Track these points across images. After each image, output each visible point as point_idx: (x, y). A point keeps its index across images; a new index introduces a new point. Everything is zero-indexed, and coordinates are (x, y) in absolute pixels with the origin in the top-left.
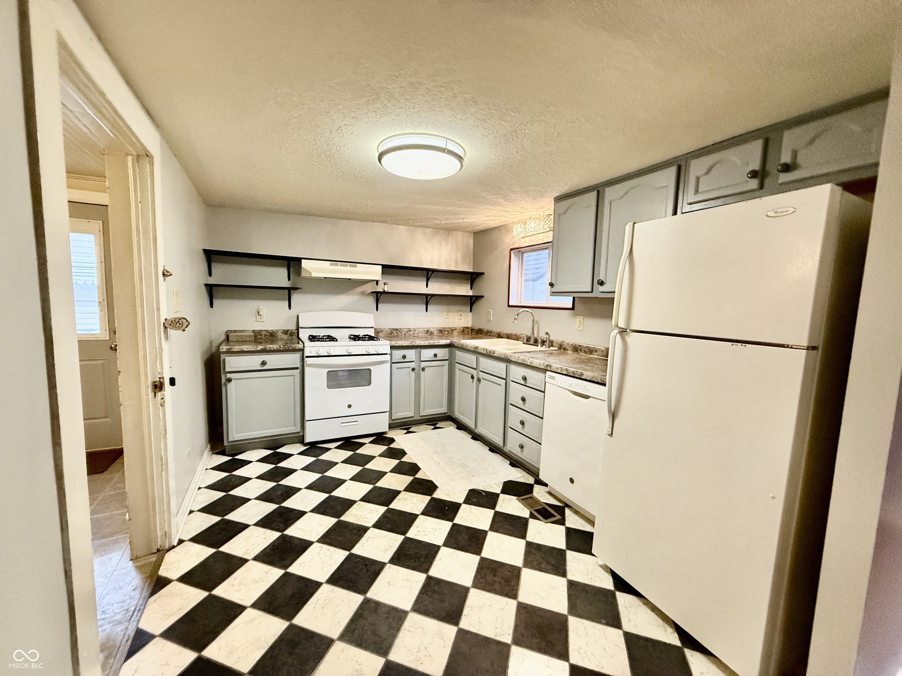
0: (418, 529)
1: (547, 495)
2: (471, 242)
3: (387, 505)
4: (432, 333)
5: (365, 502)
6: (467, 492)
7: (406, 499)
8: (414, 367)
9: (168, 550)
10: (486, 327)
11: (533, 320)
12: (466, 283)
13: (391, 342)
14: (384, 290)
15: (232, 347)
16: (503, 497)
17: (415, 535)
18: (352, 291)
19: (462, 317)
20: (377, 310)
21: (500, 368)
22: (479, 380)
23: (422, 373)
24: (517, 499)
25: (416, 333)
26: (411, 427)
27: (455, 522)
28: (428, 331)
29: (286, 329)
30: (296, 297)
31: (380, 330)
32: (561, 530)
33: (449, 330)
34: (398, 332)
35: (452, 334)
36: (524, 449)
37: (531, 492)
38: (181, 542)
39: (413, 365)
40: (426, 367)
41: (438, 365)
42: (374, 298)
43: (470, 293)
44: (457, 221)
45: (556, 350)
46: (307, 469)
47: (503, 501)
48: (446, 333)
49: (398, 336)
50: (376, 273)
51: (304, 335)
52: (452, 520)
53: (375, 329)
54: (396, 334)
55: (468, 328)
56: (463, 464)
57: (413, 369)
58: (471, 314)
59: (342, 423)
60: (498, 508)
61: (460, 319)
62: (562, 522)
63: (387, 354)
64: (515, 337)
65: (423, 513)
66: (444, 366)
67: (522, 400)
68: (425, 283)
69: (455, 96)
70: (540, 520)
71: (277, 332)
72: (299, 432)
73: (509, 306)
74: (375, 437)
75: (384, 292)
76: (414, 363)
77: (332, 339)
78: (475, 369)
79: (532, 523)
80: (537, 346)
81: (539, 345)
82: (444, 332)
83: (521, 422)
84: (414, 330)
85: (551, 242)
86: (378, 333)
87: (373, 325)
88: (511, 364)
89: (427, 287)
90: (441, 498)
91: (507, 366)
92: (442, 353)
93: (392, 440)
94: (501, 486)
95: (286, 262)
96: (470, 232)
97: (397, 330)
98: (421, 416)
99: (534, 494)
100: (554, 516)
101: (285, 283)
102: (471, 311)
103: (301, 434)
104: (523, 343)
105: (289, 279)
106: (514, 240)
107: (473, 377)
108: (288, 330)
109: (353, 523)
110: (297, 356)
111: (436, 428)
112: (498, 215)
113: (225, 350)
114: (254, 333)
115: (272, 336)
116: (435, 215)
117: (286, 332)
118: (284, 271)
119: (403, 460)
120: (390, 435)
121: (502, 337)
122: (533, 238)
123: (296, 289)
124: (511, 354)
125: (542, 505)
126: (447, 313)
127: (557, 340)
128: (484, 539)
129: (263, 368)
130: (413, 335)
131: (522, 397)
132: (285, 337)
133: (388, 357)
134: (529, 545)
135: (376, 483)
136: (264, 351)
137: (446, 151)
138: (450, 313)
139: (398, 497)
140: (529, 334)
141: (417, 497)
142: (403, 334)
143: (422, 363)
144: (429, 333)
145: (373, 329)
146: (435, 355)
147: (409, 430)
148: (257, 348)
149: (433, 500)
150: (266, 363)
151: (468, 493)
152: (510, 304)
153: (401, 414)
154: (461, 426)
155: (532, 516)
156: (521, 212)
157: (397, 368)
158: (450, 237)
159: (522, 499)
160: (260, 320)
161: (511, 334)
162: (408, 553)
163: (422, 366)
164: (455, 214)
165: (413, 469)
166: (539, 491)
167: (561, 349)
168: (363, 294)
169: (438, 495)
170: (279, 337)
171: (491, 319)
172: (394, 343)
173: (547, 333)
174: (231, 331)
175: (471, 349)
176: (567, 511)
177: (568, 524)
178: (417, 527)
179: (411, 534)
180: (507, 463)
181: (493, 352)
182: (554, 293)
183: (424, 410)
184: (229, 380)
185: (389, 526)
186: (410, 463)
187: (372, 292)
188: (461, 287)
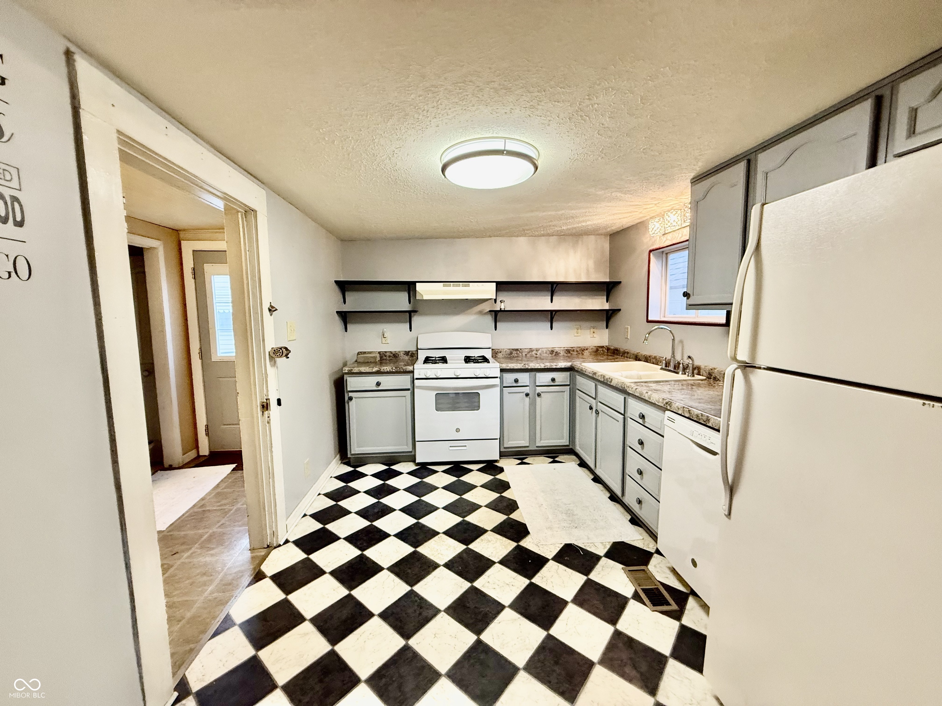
0: (489, 580)
1: (668, 571)
2: (607, 246)
3: (467, 544)
4: (557, 354)
5: (447, 536)
6: (561, 546)
7: (489, 541)
8: (529, 392)
9: (275, 548)
10: (623, 346)
11: (673, 340)
12: (602, 296)
13: (501, 365)
14: (501, 309)
15: (352, 368)
16: (605, 562)
17: (483, 586)
18: (469, 311)
19: (595, 336)
20: (496, 330)
21: (617, 399)
22: (597, 412)
23: (538, 399)
24: (623, 568)
25: (538, 354)
26: (527, 458)
27: (533, 580)
28: (553, 351)
29: (407, 350)
30: (416, 320)
31: (499, 351)
32: (673, 627)
33: (578, 350)
34: (518, 352)
35: (583, 354)
36: (643, 505)
37: (646, 563)
38: (287, 541)
39: (527, 390)
40: (542, 392)
41: (555, 391)
42: (492, 317)
43: (606, 306)
44: (580, 225)
45: (702, 380)
46: (410, 490)
47: (603, 567)
48: (575, 353)
49: (517, 357)
50: (489, 291)
51: (422, 355)
52: (530, 577)
53: (492, 350)
54: (516, 355)
55: (602, 347)
56: (569, 510)
57: (527, 395)
58: (607, 330)
59: (450, 447)
60: (593, 576)
61: (593, 337)
62: (677, 615)
63: (497, 377)
64: (654, 360)
65: (502, 562)
66: (564, 392)
67: (639, 444)
68: (550, 298)
69: (480, 89)
70: (645, 605)
71: (399, 353)
72: (411, 452)
73: (648, 321)
74: (485, 464)
75: (501, 311)
76: (528, 388)
77: (444, 360)
78: (595, 399)
79: (633, 606)
80: (677, 373)
81: (680, 373)
82: (572, 352)
83: (638, 471)
84: (537, 350)
85: (687, 240)
86: (496, 353)
87: (490, 346)
88: (630, 397)
89: (552, 302)
90: (527, 547)
91: (625, 398)
92: (561, 377)
93: (501, 470)
94: (608, 547)
95: (407, 286)
96: (605, 235)
97: (517, 350)
98: (537, 447)
99: (649, 567)
100: (668, 604)
101: (406, 306)
102: (607, 327)
103: (413, 453)
104: (662, 369)
105: (410, 302)
106: (653, 240)
107: (591, 408)
108: (409, 352)
109: (426, 557)
110: (408, 378)
111: (554, 462)
112: (626, 211)
113: (347, 372)
114: (380, 354)
115: (395, 356)
116: (549, 222)
117: (407, 353)
118: (404, 296)
119: (505, 494)
120: (501, 464)
121: (639, 360)
122: (675, 234)
123: (415, 311)
124: (628, 384)
125: (656, 585)
126: (576, 330)
127: (706, 366)
128: (561, 611)
129: (378, 389)
130: (535, 355)
131: (639, 440)
132: (406, 358)
133: (497, 381)
134: (618, 634)
135: (466, 516)
136: (379, 373)
137: (505, 152)
138: (579, 331)
139: (482, 537)
140: (669, 356)
141: (501, 541)
142: (524, 354)
143: (537, 388)
144: (554, 353)
145: (491, 349)
146: (553, 380)
147: (524, 461)
148: (372, 370)
149: (519, 548)
150: (380, 383)
151: (563, 547)
152: (650, 319)
153: (513, 442)
154: (583, 464)
155: (636, 597)
156: (656, 204)
157: (509, 393)
158: (580, 242)
159: (629, 571)
160: (385, 342)
161: (650, 357)
162: (468, 605)
163: (537, 392)
164: (573, 217)
165: (512, 506)
166: (659, 564)
167: (711, 378)
168: (481, 313)
169: (527, 543)
170: (401, 358)
171: (629, 338)
172: (504, 366)
173: (689, 357)
174: (361, 352)
175: (589, 375)
176: (691, 601)
177: (686, 621)
178: (489, 577)
179: (479, 584)
180: (627, 518)
181: (610, 380)
182: (690, 306)
183: (541, 440)
184: (351, 399)
185: (460, 568)
186: (510, 499)
187: (490, 311)
188: (594, 300)
